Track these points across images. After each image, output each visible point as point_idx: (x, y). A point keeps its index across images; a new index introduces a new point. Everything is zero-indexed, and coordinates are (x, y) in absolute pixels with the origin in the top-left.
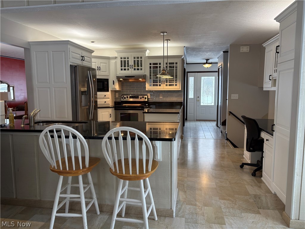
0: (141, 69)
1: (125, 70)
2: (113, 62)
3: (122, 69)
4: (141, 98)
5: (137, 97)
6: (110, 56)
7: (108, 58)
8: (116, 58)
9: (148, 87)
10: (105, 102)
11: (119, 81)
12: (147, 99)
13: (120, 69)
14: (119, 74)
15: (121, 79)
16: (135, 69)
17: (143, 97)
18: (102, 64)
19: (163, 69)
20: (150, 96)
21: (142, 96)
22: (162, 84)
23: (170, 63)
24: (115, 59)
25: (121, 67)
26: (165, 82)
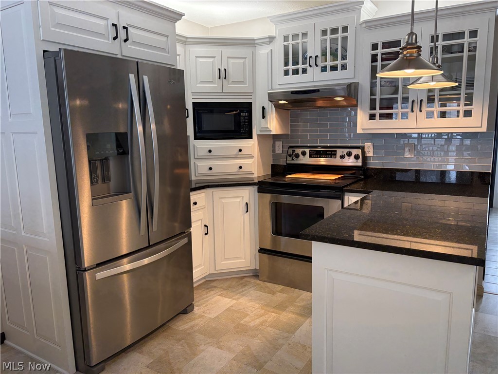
0: (344, 67)
1: (296, 72)
2: (263, 52)
3: (286, 73)
4: (342, 157)
5: (331, 155)
6: (256, 37)
7: (250, 43)
8: (271, 39)
9: (363, 122)
10: (241, 167)
11: (278, 107)
12: (360, 160)
13: (283, 73)
14: (278, 87)
15: (283, 102)
16: (324, 69)
17: (349, 154)
18: (231, 61)
19: (408, 43)
20: (371, 150)
21: (345, 151)
22: (412, 111)
23: (447, 37)
24: (270, 42)
25: (286, 64)
26: (424, 104)
